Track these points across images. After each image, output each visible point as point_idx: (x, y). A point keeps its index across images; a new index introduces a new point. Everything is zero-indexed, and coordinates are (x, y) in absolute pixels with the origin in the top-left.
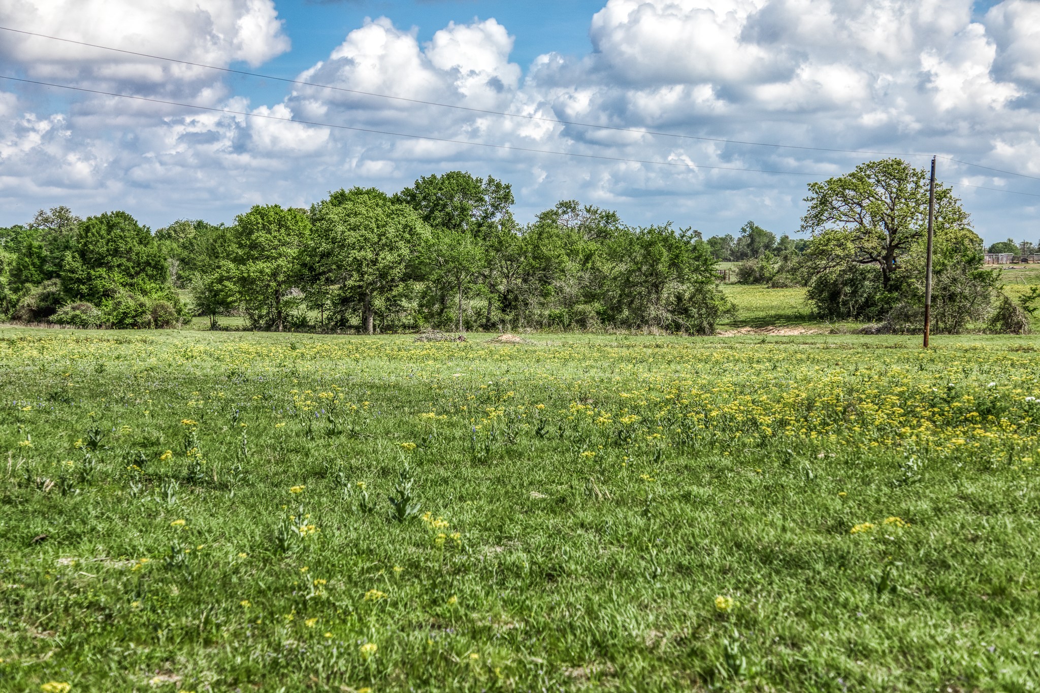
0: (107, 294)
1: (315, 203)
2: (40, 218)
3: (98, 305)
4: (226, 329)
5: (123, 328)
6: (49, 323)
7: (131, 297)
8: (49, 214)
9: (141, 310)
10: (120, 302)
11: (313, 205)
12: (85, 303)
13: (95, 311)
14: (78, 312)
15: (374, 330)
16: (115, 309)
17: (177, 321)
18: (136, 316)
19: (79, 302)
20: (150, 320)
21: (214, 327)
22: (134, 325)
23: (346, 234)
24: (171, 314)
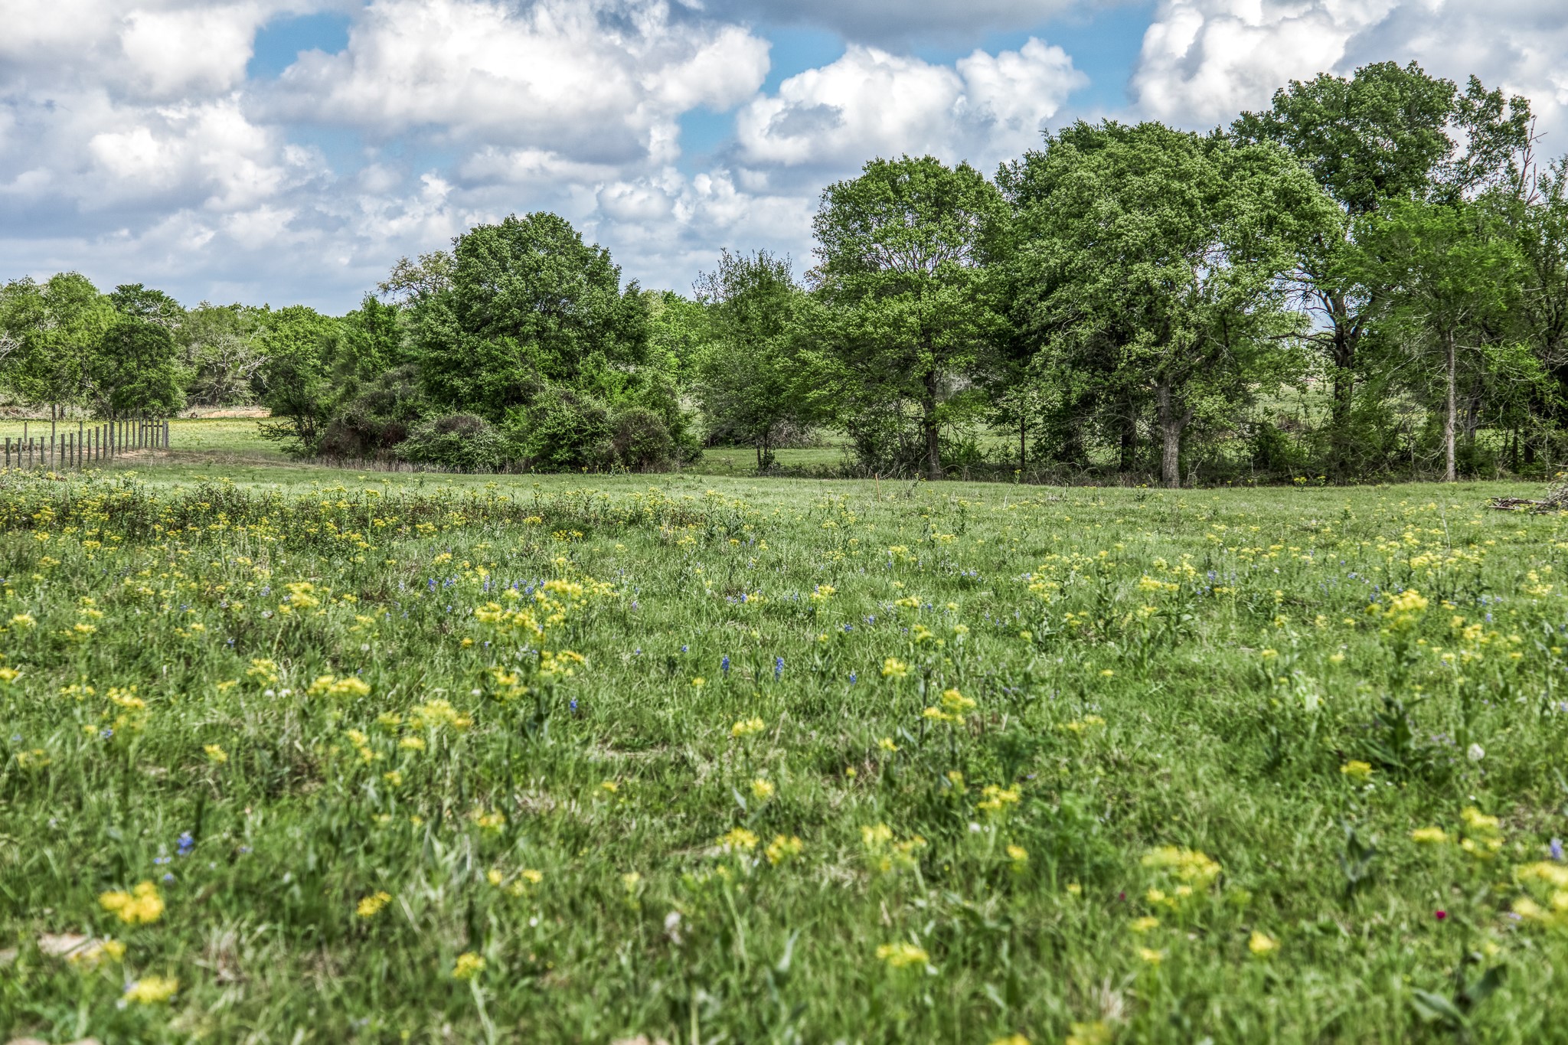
0: (516, 395)
1: (1008, 162)
2: (401, 273)
3: (497, 420)
4: (798, 472)
5: (553, 471)
6: (391, 458)
7: (569, 398)
8: (418, 265)
9: (589, 428)
10: (543, 410)
11: (1003, 167)
12: (467, 414)
13: (489, 433)
14: (453, 436)
15: (1183, 476)
16: (532, 429)
17: (672, 456)
18: (580, 442)
19: (455, 413)
20: (610, 454)
21: (766, 467)
22: (575, 465)
23: (1120, 221)
24: (658, 435)
